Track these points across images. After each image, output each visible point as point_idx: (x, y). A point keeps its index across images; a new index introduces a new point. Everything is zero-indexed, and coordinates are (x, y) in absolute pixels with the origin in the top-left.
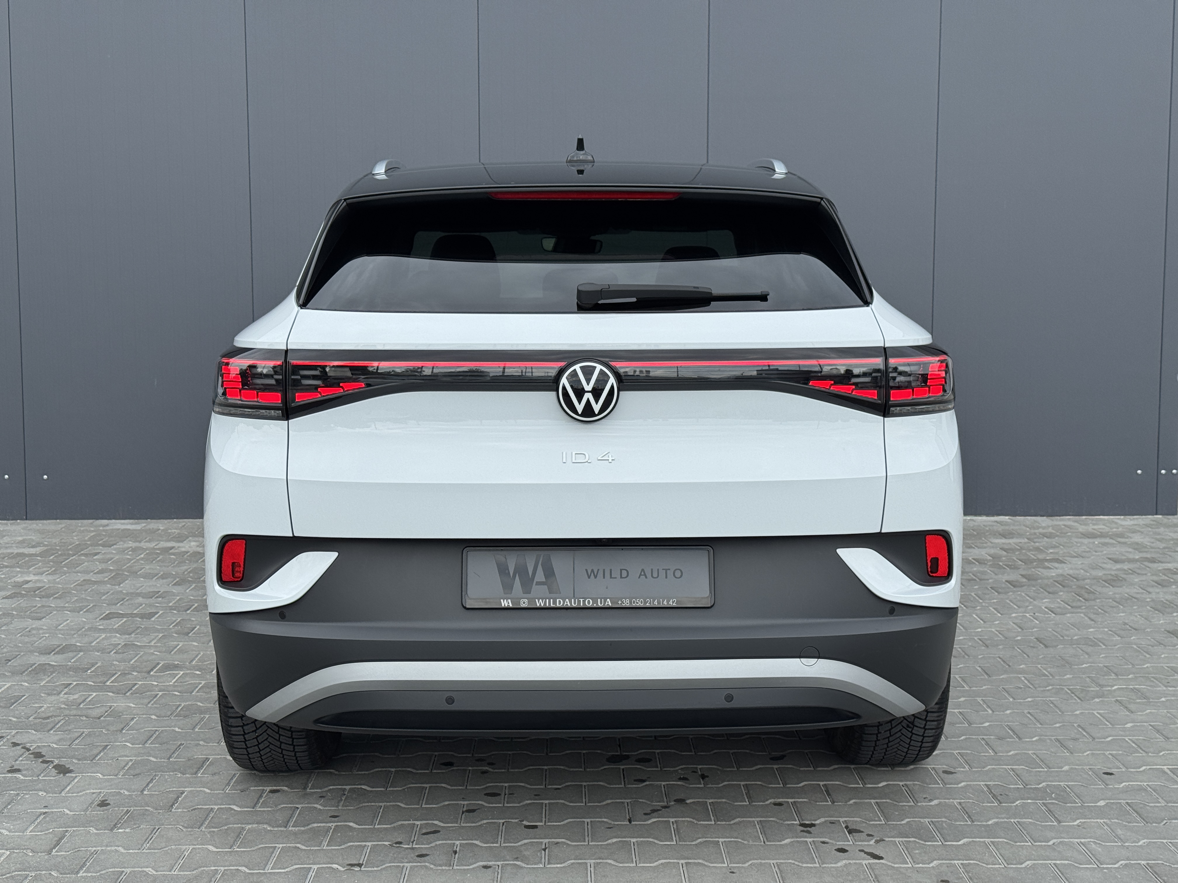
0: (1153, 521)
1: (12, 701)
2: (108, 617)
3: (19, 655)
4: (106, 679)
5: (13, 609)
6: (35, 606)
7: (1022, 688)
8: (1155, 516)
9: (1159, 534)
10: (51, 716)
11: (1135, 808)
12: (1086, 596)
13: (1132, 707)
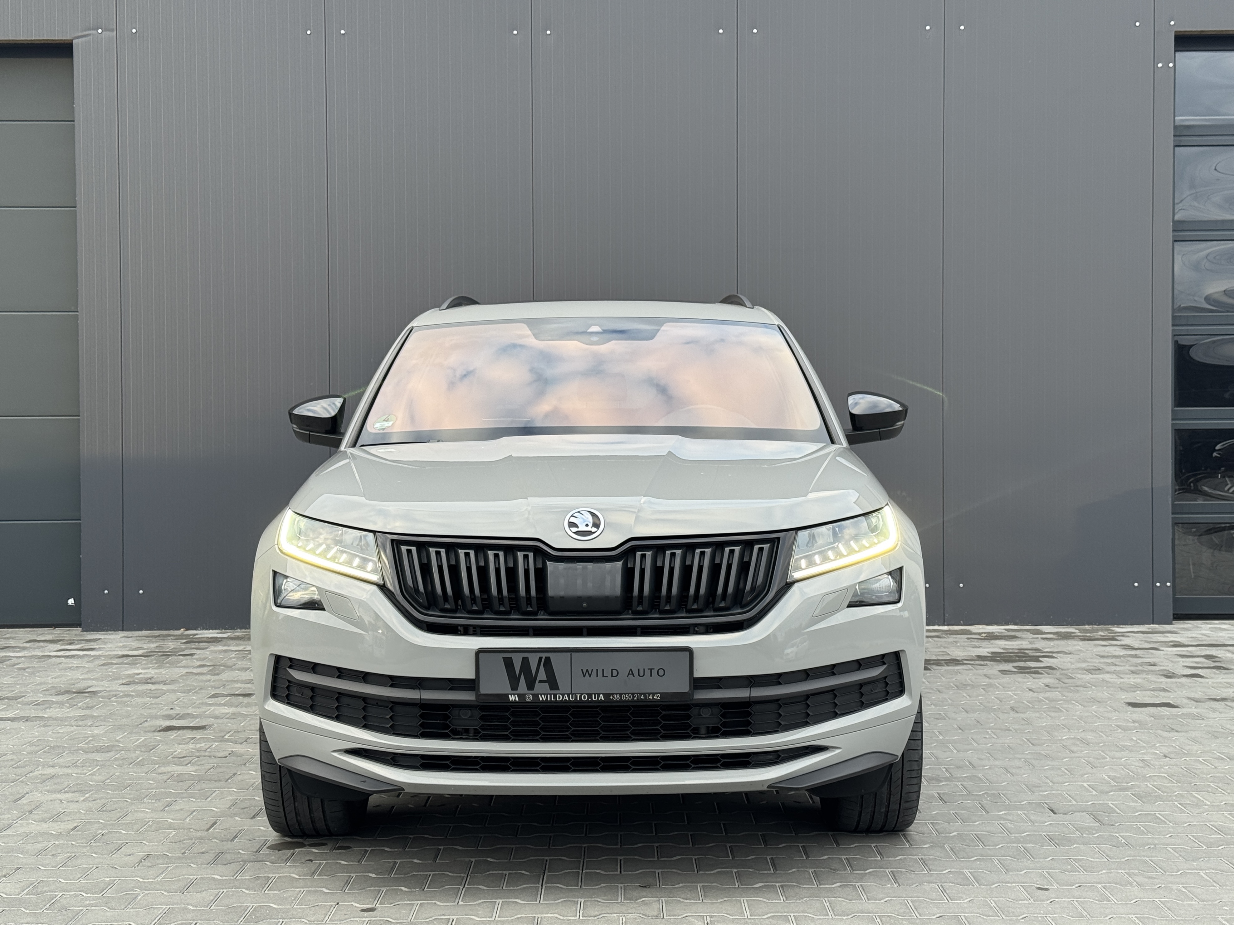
0: (1149, 629)
1: (151, 748)
2: (214, 696)
3: (146, 721)
4: (223, 735)
5: (132, 691)
6: (150, 690)
7: (985, 738)
8: (1152, 625)
9: (1151, 638)
10: (186, 757)
11: (1050, 805)
12: (1066, 681)
13: (1074, 749)
